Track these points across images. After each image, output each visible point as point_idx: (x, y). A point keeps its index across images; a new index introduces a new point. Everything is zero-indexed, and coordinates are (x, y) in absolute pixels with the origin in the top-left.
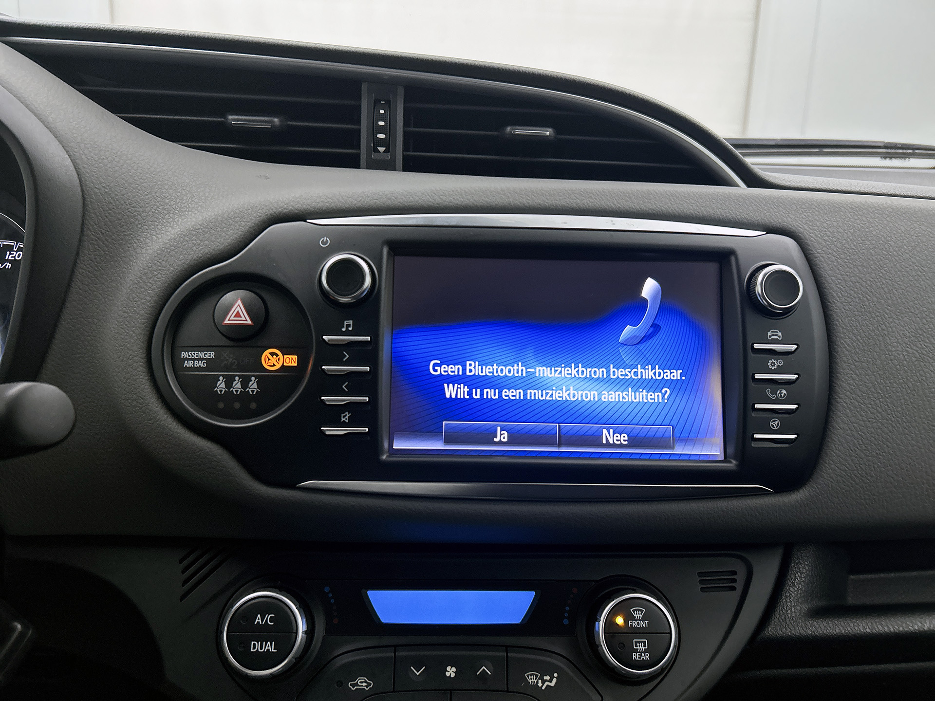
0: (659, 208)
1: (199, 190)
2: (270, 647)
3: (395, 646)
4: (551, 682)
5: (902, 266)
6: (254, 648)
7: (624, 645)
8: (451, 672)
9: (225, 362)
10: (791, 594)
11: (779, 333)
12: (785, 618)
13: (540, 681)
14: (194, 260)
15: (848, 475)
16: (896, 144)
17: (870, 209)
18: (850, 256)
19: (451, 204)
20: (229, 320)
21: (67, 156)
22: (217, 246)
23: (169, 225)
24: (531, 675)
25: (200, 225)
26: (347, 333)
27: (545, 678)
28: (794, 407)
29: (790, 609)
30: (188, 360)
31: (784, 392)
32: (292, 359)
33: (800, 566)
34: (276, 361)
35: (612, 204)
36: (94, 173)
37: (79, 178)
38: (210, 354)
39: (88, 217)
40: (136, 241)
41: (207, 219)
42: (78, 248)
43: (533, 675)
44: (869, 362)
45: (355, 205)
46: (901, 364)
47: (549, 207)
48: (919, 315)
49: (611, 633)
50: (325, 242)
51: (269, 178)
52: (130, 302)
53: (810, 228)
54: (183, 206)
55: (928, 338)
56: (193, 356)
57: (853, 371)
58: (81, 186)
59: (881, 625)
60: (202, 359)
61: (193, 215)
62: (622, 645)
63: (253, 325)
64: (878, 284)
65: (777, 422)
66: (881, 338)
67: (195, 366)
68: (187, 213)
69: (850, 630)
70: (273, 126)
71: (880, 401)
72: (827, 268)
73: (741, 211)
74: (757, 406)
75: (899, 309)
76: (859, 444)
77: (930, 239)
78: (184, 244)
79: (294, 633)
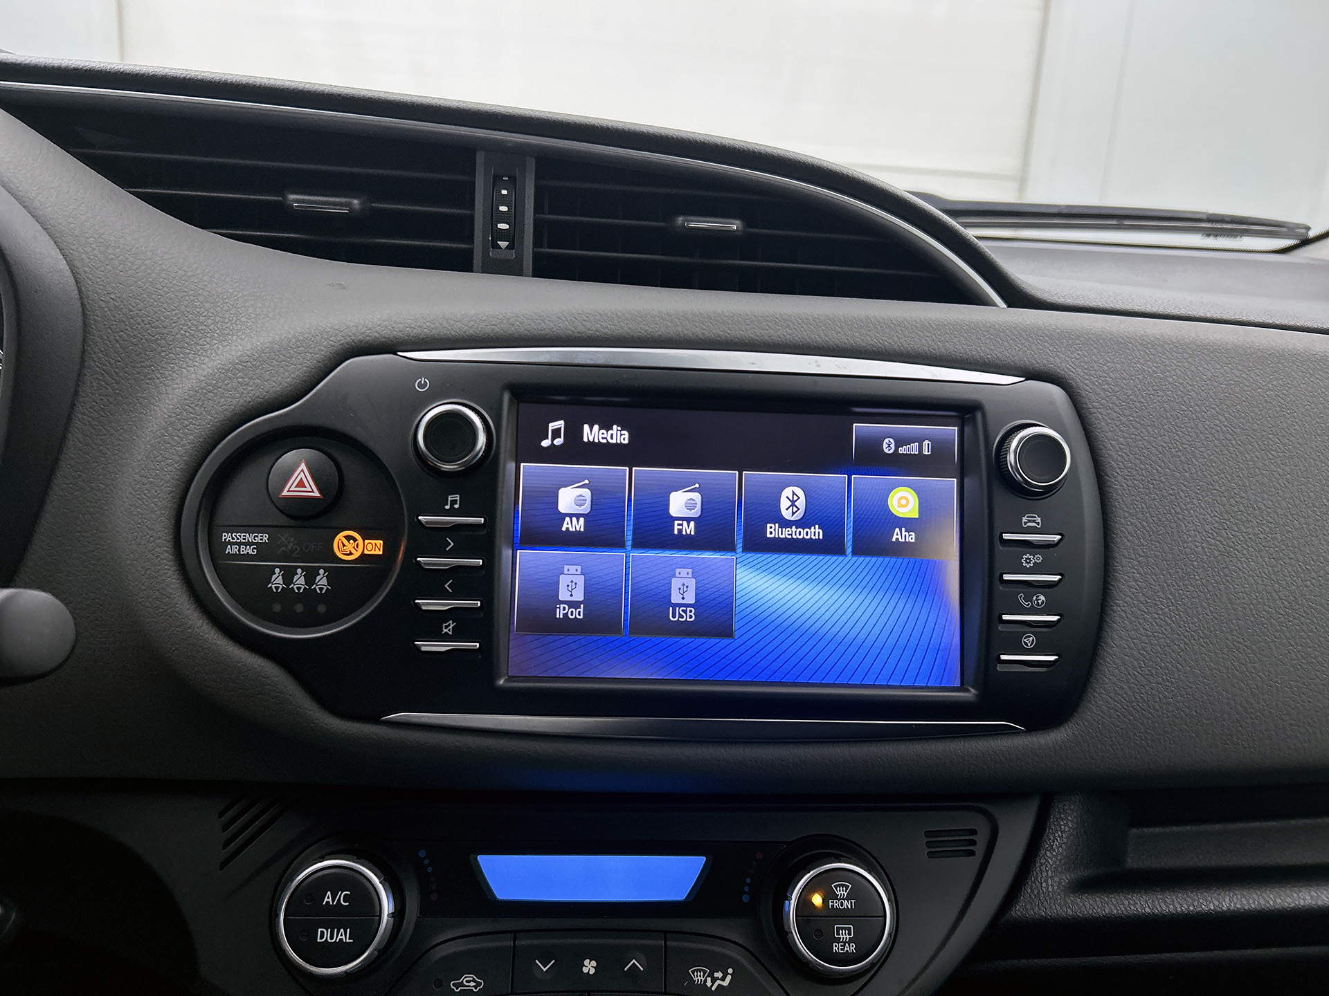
0: (881, 343)
1: (247, 304)
2: (343, 936)
3: (515, 932)
4: (724, 981)
5: (1206, 426)
6: (322, 937)
7: (822, 933)
8: (589, 967)
9: (283, 549)
10: (1047, 861)
11: (1038, 518)
12: (1038, 893)
13: (709, 979)
14: (241, 406)
15: (1125, 709)
16: (1223, 216)
17: (1166, 346)
18: (1137, 412)
19: (598, 333)
20: (289, 491)
21: (62, 257)
22: (273, 387)
23: (205, 354)
24: (697, 970)
25: (248, 356)
26: (452, 512)
27: (716, 975)
28: (1055, 618)
29: (1046, 881)
30: (232, 544)
31: (1042, 598)
32: (376, 545)
33: (1062, 823)
34: (354, 547)
35: (817, 337)
36: (99, 280)
37: (77, 286)
38: (262, 536)
39: (91, 343)
40: (159, 376)
41: (259, 348)
42: (77, 385)
43: (700, 970)
44: (1157, 556)
45: (465, 332)
46: (1199, 560)
47: (732, 340)
48: (1226, 494)
49: (805, 916)
50: (422, 384)
51: (345, 288)
52: (150, 462)
53: (1084, 372)
54: (224, 327)
55: (1236, 524)
56: (238, 539)
57: (1136, 569)
58: (81, 298)
59: (1165, 902)
60: (251, 544)
61: (239, 341)
62: (819, 932)
63: (322, 497)
64: (1173, 450)
65: (1031, 639)
66: (1174, 525)
67: (242, 553)
68: (230, 337)
69: (1124, 909)
70: (351, 210)
71: (1169, 609)
72: (1106, 428)
73: (993, 347)
74: (1006, 617)
75: (1199, 486)
76: (1140, 668)
77: (1246, 388)
78: (226, 382)
79: (377, 916)
